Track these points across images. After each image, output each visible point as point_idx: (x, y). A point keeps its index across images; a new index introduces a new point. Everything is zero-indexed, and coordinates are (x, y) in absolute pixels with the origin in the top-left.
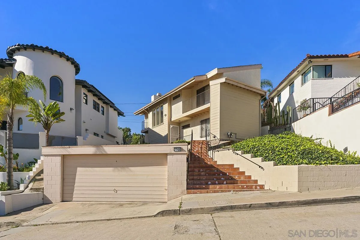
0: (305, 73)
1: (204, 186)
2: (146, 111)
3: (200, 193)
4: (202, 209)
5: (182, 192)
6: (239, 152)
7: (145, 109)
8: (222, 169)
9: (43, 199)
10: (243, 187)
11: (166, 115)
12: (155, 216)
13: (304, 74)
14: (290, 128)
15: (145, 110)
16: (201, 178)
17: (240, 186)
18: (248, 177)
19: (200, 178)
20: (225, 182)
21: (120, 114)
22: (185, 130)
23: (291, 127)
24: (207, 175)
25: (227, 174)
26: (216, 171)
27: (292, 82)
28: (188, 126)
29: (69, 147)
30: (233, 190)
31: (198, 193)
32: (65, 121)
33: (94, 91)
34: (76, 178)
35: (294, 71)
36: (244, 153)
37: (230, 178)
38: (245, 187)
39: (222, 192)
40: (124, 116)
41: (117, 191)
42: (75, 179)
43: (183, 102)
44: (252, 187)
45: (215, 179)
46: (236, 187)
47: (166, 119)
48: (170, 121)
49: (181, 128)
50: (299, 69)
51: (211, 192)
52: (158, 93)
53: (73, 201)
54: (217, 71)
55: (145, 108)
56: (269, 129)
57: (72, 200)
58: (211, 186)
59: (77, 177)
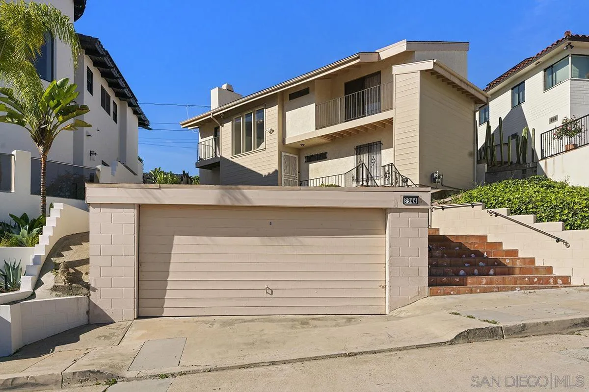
0: (552, 66)
1: (457, 280)
2: (215, 120)
3: (457, 294)
4: (546, 323)
5: (419, 292)
6: (503, 211)
7: (214, 115)
8: (470, 244)
9: (88, 312)
10: (532, 282)
11: (272, 131)
12: (452, 342)
13: (550, 70)
14: (535, 169)
15: (214, 117)
16: (440, 262)
17: (527, 279)
18: (530, 262)
19: (437, 262)
20: (492, 272)
21: (143, 123)
22: (312, 166)
23: (536, 167)
24: (446, 255)
25: (485, 254)
26: (458, 248)
27: (521, 82)
28: (322, 157)
29: (160, 188)
30: (520, 287)
31: (452, 293)
32: (90, 126)
33: (109, 65)
34: (172, 261)
35: (528, 61)
36: (512, 212)
37: (496, 263)
38: (536, 280)
39: (498, 291)
40: (150, 129)
41: (272, 292)
42: (170, 263)
43: (316, 105)
44: (547, 281)
45: (466, 265)
46: (518, 282)
47: (271, 141)
48: (282, 143)
49: (303, 159)
50: (541, 59)
51: (478, 291)
52: (226, 85)
53: (163, 315)
54: (406, 46)
55: (213, 113)
56: (486, 171)
57: (163, 313)
58: (470, 280)
59: (173, 259)
